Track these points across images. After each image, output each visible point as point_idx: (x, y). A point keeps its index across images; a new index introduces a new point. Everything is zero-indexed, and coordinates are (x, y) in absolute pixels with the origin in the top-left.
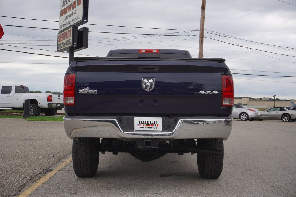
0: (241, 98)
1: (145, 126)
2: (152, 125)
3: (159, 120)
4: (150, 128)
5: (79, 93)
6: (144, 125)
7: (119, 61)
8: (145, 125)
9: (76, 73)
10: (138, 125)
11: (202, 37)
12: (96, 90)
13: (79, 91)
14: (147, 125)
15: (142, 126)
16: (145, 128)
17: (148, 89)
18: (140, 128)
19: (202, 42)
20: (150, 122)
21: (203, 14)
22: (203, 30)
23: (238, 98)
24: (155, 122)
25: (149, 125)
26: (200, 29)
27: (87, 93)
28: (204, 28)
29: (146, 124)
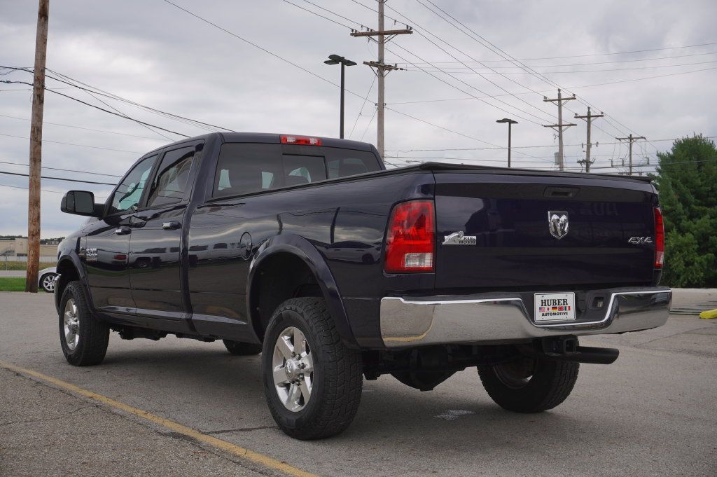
0: (13, 238)
1: (551, 311)
2: (561, 309)
3: (570, 297)
4: (558, 314)
5: (443, 243)
6: (548, 309)
7: (516, 175)
8: (550, 308)
9: (434, 199)
10: (540, 308)
11: (40, 86)
12: (475, 237)
13: (444, 240)
14: (553, 308)
15: (546, 312)
16: (551, 314)
17: (560, 234)
18: (543, 315)
19: (39, 100)
20: (557, 302)
21: (43, 31)
22: (43, 71)
23: (6, 237)
24: (565, 301)
25: (556, 308)
26: (36, 67)
27: (458, 243)
28: (44, 65)
29: (552, 306)
